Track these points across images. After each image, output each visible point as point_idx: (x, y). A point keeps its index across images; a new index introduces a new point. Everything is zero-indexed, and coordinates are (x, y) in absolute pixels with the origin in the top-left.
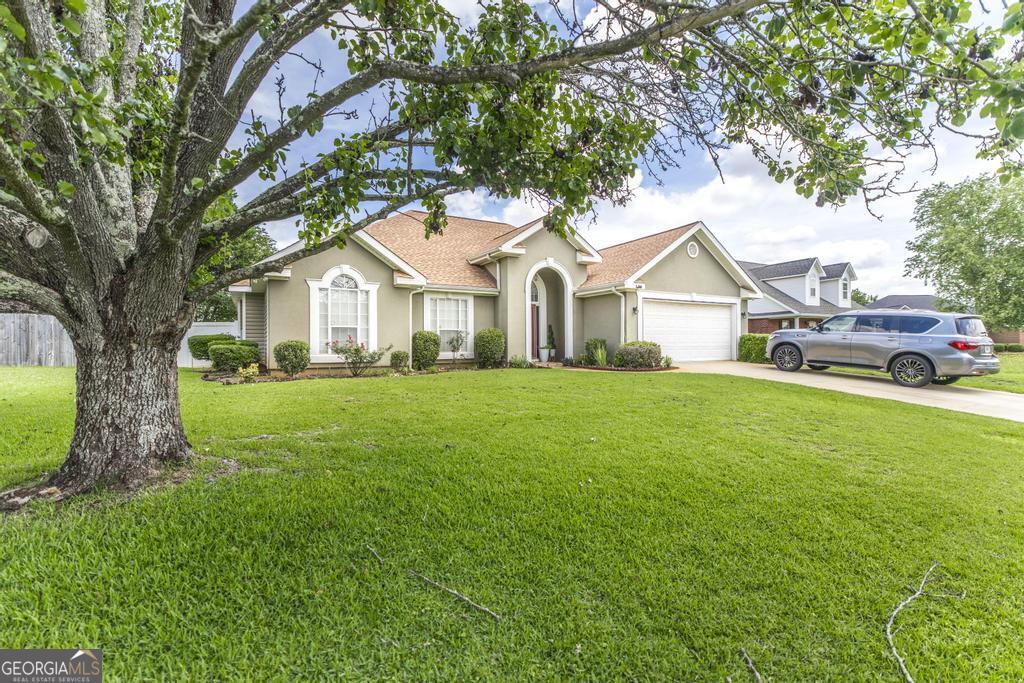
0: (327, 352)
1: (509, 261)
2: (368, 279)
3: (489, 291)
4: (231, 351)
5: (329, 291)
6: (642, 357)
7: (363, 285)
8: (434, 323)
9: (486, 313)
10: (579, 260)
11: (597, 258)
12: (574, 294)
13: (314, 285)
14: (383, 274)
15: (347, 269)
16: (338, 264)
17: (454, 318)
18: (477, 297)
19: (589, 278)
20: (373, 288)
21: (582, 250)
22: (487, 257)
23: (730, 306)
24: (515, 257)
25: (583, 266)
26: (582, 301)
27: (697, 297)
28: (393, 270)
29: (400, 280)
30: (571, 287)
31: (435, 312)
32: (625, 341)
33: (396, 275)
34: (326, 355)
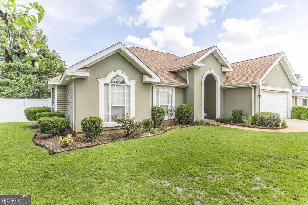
0: (108, 121)
1: (195, 70)
2: (131, 79)
3: (183, 85)
4: (52, 122)
5: (110, 85)
6: (274, 121)
7: (127, 82)
8: (158, 101)
9: (181, 96)
10: (223, 70)
11: (232, 70)
12: (221, 87)
13: (102, 82)
14: (138, 76)
15: (119, 72)
16: (115, 70)
17: (166, 99)
18: (177, 88)
19: (227, 79)
20: (133, 84)
21: (225, 66)
22: (183, 68)
23: (287, 93)
24: (197, 68)
25: (224, 73)
26: (224, 90)
27: (280, 89)
28: (143, 74)
29: (147, 79)
30: (220, 84)
31: (158, 96)
32: (255, 112)
33: (144, 76)
34: (108, 123)
